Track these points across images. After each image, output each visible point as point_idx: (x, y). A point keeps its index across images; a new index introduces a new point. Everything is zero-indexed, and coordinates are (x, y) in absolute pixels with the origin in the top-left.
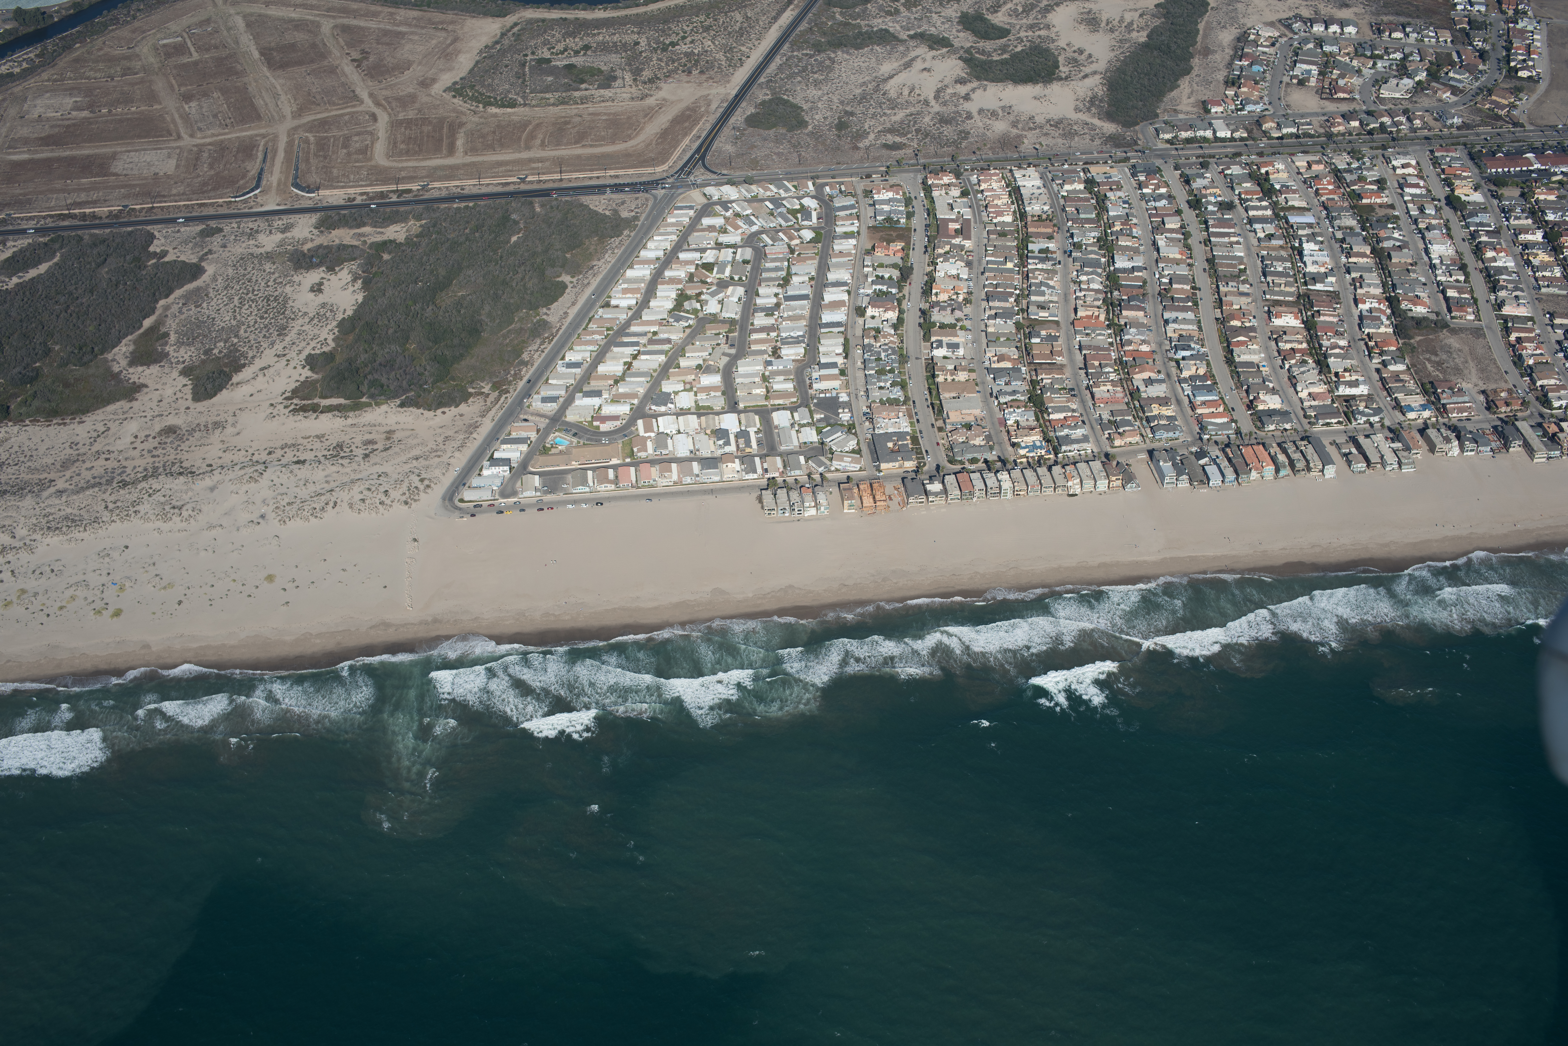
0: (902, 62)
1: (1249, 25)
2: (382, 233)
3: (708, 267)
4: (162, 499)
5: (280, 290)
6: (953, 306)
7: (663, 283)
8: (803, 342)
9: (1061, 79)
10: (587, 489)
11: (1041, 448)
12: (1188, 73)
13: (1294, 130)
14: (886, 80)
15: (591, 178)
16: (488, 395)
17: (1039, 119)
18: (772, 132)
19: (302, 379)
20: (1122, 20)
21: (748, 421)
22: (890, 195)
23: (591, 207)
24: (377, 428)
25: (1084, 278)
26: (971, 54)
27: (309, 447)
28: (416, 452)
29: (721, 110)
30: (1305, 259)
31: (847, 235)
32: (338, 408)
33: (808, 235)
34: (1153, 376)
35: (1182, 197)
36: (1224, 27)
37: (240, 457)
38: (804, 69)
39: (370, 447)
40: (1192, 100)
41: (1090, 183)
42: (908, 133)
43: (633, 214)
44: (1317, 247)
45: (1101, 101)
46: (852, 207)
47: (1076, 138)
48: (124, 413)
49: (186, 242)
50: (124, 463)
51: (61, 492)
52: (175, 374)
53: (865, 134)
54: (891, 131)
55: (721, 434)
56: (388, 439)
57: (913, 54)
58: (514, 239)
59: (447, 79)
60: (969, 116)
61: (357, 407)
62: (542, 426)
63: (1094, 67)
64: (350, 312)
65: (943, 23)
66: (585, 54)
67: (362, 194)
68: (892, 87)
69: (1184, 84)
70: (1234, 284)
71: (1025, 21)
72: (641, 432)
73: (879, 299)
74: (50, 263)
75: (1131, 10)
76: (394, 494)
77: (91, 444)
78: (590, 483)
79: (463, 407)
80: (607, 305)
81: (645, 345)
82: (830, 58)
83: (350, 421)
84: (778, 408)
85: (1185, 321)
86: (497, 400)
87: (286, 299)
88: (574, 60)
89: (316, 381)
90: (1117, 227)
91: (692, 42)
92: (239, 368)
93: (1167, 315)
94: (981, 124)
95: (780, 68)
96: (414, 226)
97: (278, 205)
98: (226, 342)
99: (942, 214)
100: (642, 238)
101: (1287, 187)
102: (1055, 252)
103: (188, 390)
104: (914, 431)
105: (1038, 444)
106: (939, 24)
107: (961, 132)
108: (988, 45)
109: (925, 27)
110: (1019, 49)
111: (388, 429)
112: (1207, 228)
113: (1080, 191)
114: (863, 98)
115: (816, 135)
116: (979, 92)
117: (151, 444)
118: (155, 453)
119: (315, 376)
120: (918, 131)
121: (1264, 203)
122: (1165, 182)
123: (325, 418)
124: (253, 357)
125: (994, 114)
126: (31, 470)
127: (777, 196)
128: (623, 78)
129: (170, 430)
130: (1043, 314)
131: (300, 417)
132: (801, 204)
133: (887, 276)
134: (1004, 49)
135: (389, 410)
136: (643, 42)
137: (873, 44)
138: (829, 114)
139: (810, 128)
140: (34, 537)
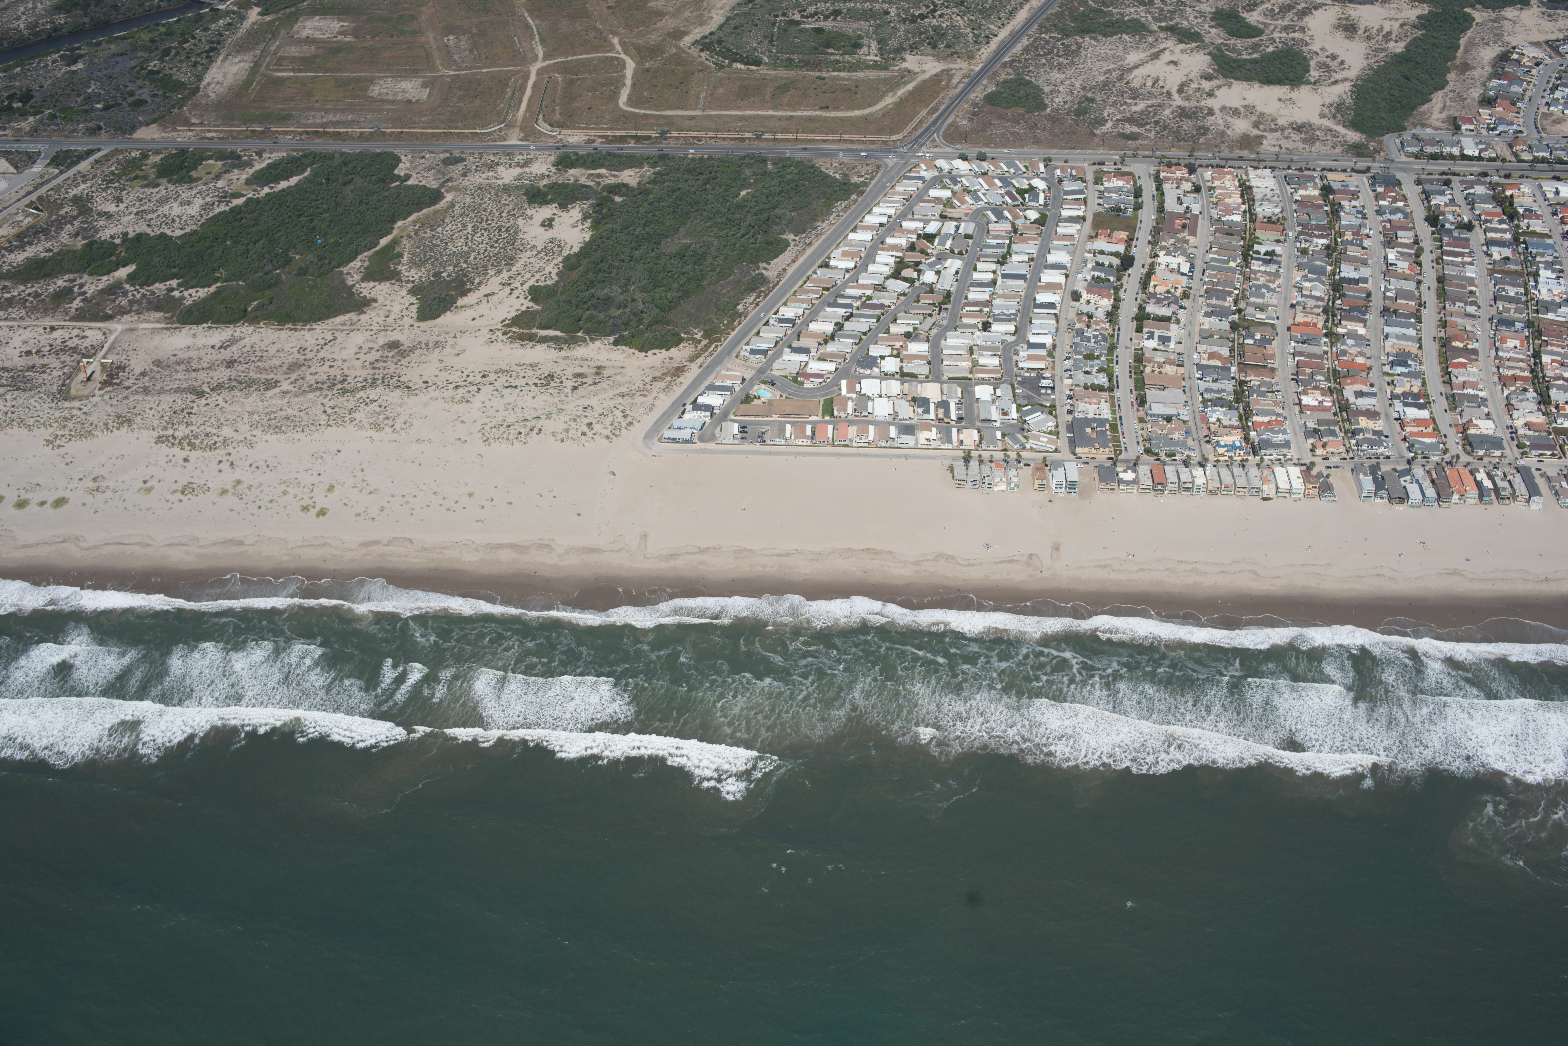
0: (1149, 53)
1: (1514, 44)
2: (616, 176)
3: (930, 238)
4: (378, 409)
5: (512, 222)
6: (1169, 299)
7: (883, 249)
8: (1015, 320)
9: (1310, 83)
10: (784, 442)
11: (1240, 448)
12: (1443, 88)
13: (1547, 155)
14: (1131, 70)
15: (824, 141)
16: (699, 342)
17: (1282, 122)
18: (1010, 112)
19: (524, 308)
20: (1381, 29)
21: (950, 391)
22: (1121, 183)
23: (823, 169)
24: (589, 363)
25: (1307, 284)
26: (1221, 51)
27: (522, 374)
28: (623, 389)
29: (962, 86)
30: (1540, 286)
31: (1072, 220)
32: (555, 339)
33: (1033, 215)
34: (1365, 389)
35: (1419, 213)
36: (1487, 44)
37: (455, 377)
38: (1051, 52)
39: (579, 380)
40: (1443, 116)
41: (1327, 190)
42: (1147, 124)
43: (862, 179)
44: (1554, 276)
45: (1348, 108)
46: (1081, 192)
47: (1317, 143)
48: (352, 324)
49: (429, 169)
50: (346, 372)
51: (285, 393)
52: (404, 292)
53: (1102, 122)
54: (1130, 120)
55: (920, 402)
56: (597, 374)
57: (1162, 46)
58: (743, 193)
59: (697, 33)
60: (1211, 112)
61: (572, 341)
62: (748, 377)
63: (1345, 74)
64: (576, 250)
65: (1196, 17)
66: (834, 20)
67: (601, 137)
68: (1136, 78)
69: (1438, 99)
70: (1462, 304)
71: (1280, 22)
72: (844, 392)
73: (1096, 285)
74: (301, 177)
75: (1391, 19)
76: (597, 427)
77: (318, 351)
78: (788, 435)
79: (673, 352)
80: (826, 265)
81: (858, 309)
82: (1077, 44)
83: (563, 353)
84: (982, 382)
85: (1404, 337)
86: (707, 347)
87: (517, 230)
88: (822, 24)
89: (537, 312)
90: (1349, 236)
91: (941, 16)
92: (464, 293)
93: (1387, 330)
94: (1221, 122)
95: (1026, 50)
96: (648, 171)
97: (521, 140)
98: (455, 266)
99: (1171, 205)
100: (868, 204)
101: (1531, 211)
102: (1280, 256)
103: (414, 309)
104: (1115, 419)
105: (1238, 444)
106: (1191, 18)
107: (1200, 128)
108: (1239, 43)
109: (1177, 20)
110: (1271, 49)
111: (599, 364)
112: (1442, 246)
113: (1314, 197)
114: (1105, 85)
115: (1055, 118)
116: (1224, 89)
117: (374, 356)
118: (376, 365)
119: (536, 307)
120: (1157, 123)
121: (1504, 226)
122: (1404, 196)
123: (541, 348)
124: (479, 284)
125: (1236, 112)
126: (260, 370)
127: (1007, 174)
128: (869, 47)
129: (394, 345)
130: (1260, 316)
131: (516, 345)
132: (1030, 185)
133: (1107, 263)
134: (1255, 47)
135: (602, 346)
136: (893, 11)
137: (1122, 32)
138: (1069, 98)
139: (1049, 110)
140: (255, 432)
